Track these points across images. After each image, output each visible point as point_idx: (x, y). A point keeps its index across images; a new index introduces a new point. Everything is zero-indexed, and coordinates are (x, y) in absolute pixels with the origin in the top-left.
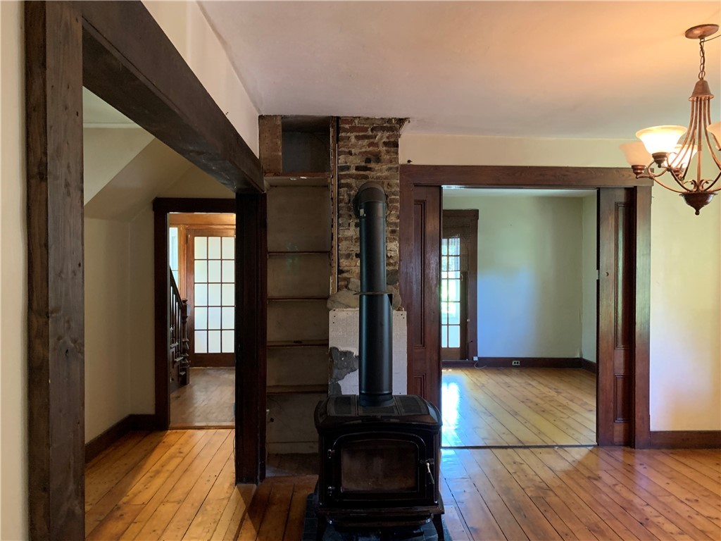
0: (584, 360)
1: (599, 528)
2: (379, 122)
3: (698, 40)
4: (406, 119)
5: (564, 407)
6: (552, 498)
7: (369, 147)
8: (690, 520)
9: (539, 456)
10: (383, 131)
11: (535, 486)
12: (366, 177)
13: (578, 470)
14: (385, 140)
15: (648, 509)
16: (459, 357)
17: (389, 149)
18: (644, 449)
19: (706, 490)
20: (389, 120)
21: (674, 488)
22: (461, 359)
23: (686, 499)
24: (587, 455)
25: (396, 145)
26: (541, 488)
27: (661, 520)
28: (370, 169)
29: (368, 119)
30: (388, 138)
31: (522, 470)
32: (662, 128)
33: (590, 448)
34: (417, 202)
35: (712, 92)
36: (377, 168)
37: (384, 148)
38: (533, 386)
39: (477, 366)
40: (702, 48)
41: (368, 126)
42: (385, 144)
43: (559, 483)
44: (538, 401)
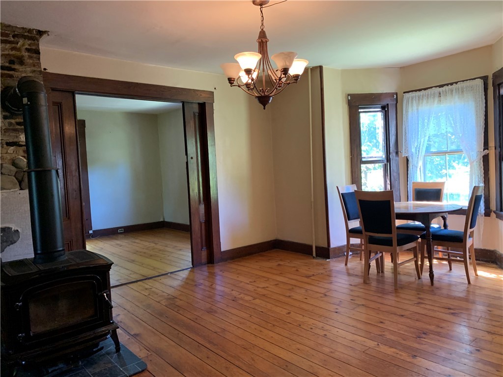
0: (166, 222)
1: (212, 310)
2: (21, 31)
3: (260, 7)
4: (45, 32)
5: (164, 251)
6: (179, 303)
7: (12, 51)
8: (255, 291)
9: (160, 281)
10: (25, 39)
11: (165, 298)
12: (11, 76)
13: (188, 283)
14: (27, 46)
15: (234, 292)
17: (32, 55)
18: (218, 263)
19: (257, 275)
20: (30, 31)
21: (241, 278)
23: (250, 282)
24: (189, 273)
25: (37, 52)
26: (170, 299)
27: (242, 295)
28: (14, 70)
29: (9, 26)
30: (29, 45)
31: (153, 292)
32: (251, 54)
33: (189, 270)
34: (55, 103)
35: (268, 38)
36: (21, 70)
37: (27, 54)
38: (138, 243)
39: (92, 237)
40: (261, 12)
41: (9, 32)
42: (28, 50)
43: (180, 293)
44: (145, 251)
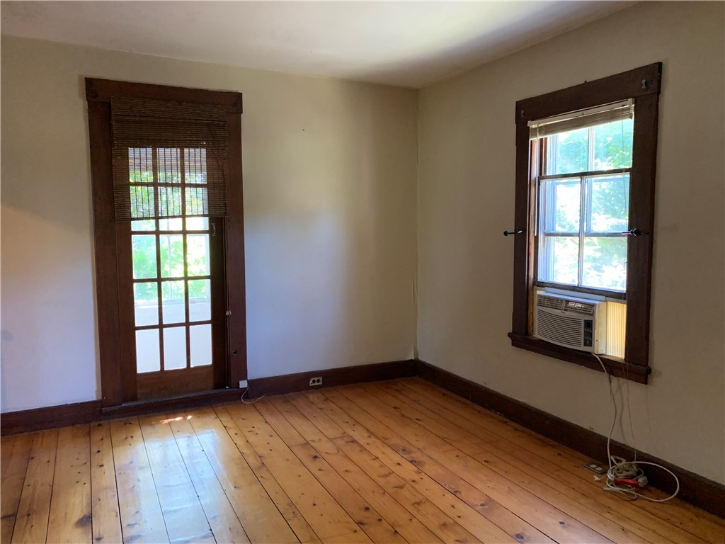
16: (211, 383)
22: (216, 387)
39: (246, 397)
